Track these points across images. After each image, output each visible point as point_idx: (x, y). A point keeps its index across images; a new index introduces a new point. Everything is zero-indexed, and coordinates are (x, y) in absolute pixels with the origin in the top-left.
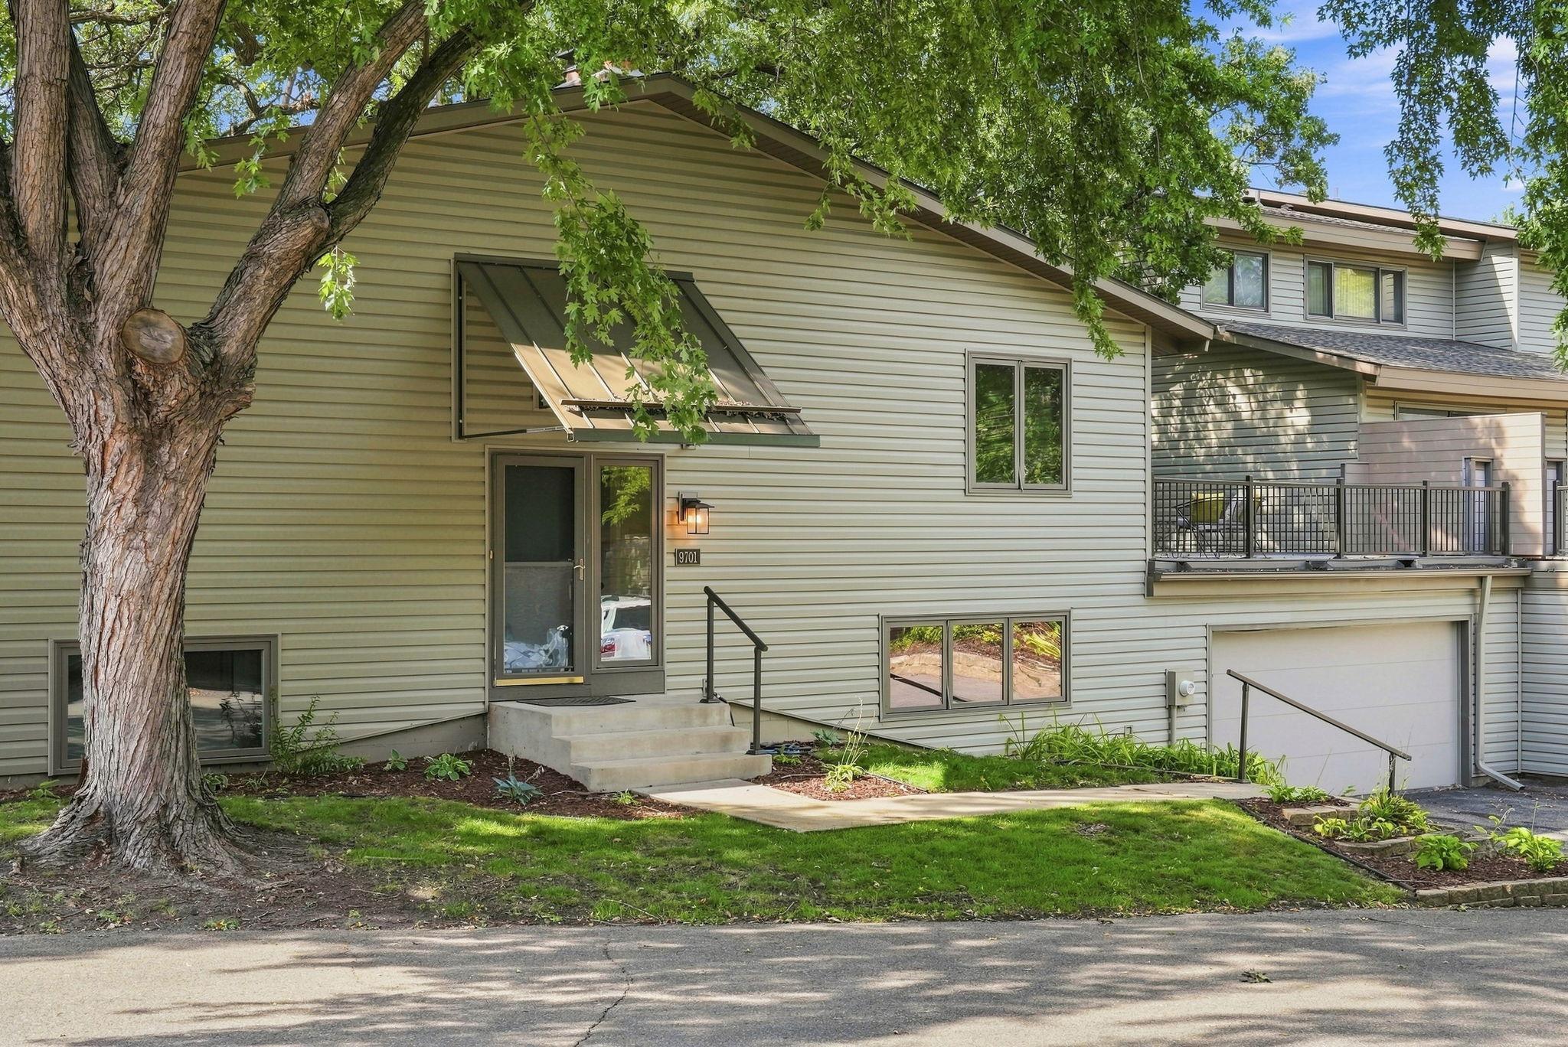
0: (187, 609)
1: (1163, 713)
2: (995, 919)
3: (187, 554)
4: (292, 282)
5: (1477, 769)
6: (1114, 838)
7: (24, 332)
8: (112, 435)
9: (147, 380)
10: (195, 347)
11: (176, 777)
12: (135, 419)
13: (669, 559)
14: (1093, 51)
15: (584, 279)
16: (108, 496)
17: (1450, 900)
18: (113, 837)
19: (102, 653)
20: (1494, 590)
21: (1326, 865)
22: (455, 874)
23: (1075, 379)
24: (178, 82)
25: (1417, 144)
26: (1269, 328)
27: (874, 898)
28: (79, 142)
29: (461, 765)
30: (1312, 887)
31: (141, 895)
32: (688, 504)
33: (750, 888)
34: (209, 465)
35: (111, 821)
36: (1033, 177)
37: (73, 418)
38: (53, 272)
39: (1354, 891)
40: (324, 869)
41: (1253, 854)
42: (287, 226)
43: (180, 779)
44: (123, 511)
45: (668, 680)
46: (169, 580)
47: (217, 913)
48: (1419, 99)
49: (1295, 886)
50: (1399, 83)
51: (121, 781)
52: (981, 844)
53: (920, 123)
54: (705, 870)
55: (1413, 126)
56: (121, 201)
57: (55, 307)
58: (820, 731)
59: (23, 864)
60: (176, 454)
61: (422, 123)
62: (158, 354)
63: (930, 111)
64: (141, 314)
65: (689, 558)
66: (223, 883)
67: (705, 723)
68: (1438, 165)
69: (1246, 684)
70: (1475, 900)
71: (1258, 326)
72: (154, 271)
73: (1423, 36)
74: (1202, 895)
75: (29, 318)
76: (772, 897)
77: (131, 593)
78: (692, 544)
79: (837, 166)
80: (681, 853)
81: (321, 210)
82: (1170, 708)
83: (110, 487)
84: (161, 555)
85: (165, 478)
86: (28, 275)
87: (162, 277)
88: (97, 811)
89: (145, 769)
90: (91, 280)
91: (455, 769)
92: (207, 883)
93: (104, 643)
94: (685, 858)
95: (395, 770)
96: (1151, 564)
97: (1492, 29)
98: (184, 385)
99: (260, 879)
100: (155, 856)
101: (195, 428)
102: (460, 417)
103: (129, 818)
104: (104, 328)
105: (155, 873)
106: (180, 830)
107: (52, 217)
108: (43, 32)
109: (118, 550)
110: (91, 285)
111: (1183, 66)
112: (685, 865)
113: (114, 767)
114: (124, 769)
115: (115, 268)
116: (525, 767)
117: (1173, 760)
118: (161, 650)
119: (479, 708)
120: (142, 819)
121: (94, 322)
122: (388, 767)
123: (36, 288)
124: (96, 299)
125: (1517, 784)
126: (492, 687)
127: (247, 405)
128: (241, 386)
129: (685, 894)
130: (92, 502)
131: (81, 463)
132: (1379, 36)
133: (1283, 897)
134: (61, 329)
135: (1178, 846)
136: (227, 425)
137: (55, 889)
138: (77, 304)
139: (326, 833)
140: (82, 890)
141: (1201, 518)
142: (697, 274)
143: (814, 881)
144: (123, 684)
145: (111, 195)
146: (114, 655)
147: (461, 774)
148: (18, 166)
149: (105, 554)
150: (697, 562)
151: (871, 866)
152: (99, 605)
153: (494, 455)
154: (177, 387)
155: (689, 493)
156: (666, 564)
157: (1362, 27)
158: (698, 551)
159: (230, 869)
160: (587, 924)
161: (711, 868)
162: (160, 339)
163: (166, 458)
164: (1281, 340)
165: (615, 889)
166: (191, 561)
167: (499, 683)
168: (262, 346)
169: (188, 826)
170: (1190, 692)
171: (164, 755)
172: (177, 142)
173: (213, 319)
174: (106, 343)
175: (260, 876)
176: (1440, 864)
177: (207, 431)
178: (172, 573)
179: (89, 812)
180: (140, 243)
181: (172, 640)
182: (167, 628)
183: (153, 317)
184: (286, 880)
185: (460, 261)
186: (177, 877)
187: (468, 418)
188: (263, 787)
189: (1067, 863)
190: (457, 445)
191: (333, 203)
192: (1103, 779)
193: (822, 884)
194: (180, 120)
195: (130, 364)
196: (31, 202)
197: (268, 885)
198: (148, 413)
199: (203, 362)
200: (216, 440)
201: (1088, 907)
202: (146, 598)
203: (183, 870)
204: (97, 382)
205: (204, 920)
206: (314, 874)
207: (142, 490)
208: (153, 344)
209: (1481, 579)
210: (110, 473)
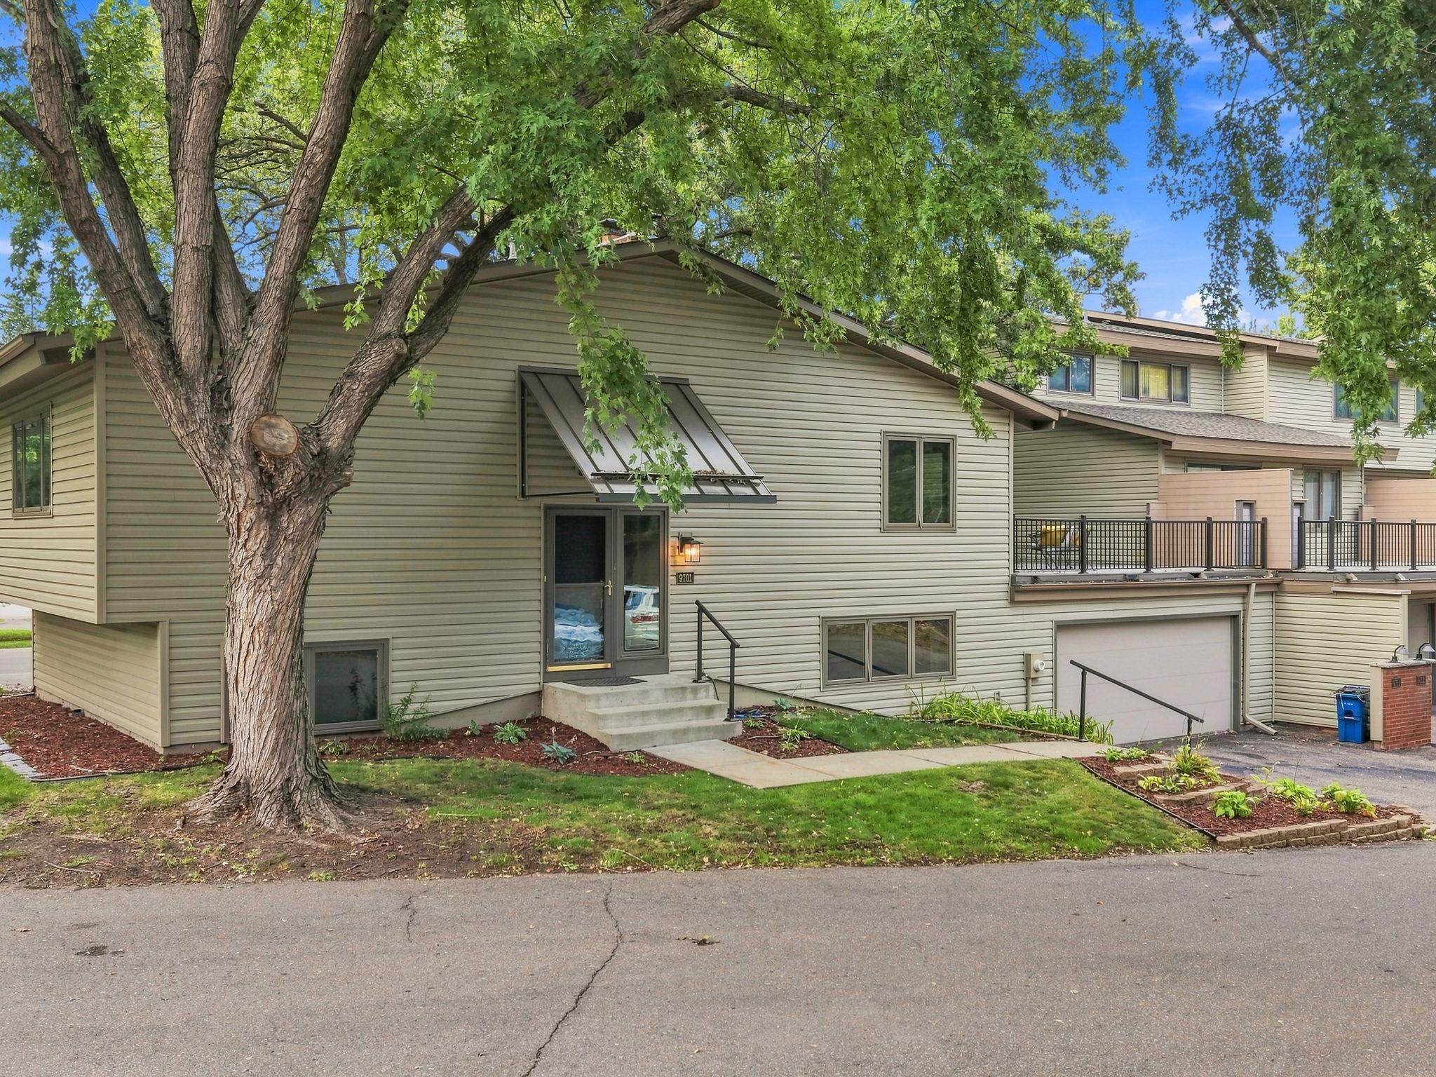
0: (306, 634)
1: (1022, 682)
2: (903, 865)
3: (304, 595)
4: (380, 394)
5: (1245, 720)
6: (991, 793)
7: (180, 432)
8: (244, 508)
9: (270, 467)
10: (306, 442)
11: (297, 757)
12: (262, 496)
13: (672, 579)
14: (977, 217)
15: (598, 392)
16: (243, 553)
17: (1242, 844)
18: (250, 801)
19: (241, 668)
20: (1256, 594)
21: (1148, 815)
22: (503, 827)
23: (959, 449)
24: (292, 247)
25: (1222, 286)
26: (1094, 406)
27: (812, 846)
28: (221, 292)
29: (521, 732)
30: (1140, 836)
31: (266, 848)
32: (685, 541)
33: (720, 837)
34: (319, 528)
35: (248, 791)
36: (932, 309)
37: (217, 494)
38: (200, 387)
39: (1171, 838)
40: (405, 826)
41: (1094, 807)
42: (375, 352)
43: (300, 759)
44: (253, 564)
45: (671, 664)
46: (290, 613)
47: (320, 865)
48: (1224, 252)
49: (1128, 835)
50: (1209, 239)
51: (256, 761)
52: (893, 799)
53: (846, 274)
54: (689, 821)
55: (1220, 272)
56: (250, 335)
57: (201, 414)
58: (778, 699)
59: (184, 822)
60: (293, 521)
61: (482, 274)
62: (277, 448)
63: (854, 264)
64: (265, 418)
65: (686, 578)
66: (328, 839)
67: (695, 698)
68: (1238, 302)
69: (1085, 670)
70: (1260, 843)
71: (1087, 406)
72: (276, 386)
73: (1225, 206)
74: (1057, 844)
75: (182, 421)
76: (736, 845)
77: (261, 624)
78: (689, 569)
79: (789, 303)
80: (671, 806)
81: (402, 341)
82: (1027, 680)
83: (245, 545)
84: (283, 596)
85: (285, 539)
86: (182, 390)
87: (281, 394)
88: (239, 783)
89: (273, 751)
90: (229, 392)
91: (516, 735)
92: (316, 840)
93: (242, 660)
94: (675, 811)
95: (472, 735)
96: (1013, 578)
97: (1276, 201)
98: (298, 471)
99: (355, 834)
100: (280, 818)
101: (306, 502)
102: (523, 482)
103: (261, 788)
104: (237, 430)
105: (278, 831)
106: (299, 797)
107: (199, 346)
108: (194, 212)
109: (251, 593)
110: (228, 398)
111: (1042, 228)
112: (674, 817)
113: (250, 751)
114: (257, 754)
115: (246, 384)
116: (566, 732)
117: (1031, 721)
118: (284, 665)
119: (536, 687)
120: (270, 790)
121: (231, 425)
122: (468, 732)
123: (188, 400)
124: (232, 408)
125: (1271, 730)
126: (546, 672)
127: (347, 485)
128: (342, 471)
129: (672, 843)
130: (232, 557)
131: (225, 529)
132: (1193, 206)
133: (1118, 844)
134: (206, 430)
135: (1039, 801)
136: (333, 499)
137: (204, 843)
138: (218, 411)
139: (411, 793)
140: (223, 846)
141: (1048, 543)
142: (692, 380)
143: (768, 830)
144: (256, 690)
145: (244, 329)
146: (249, 669)
147: (520, 739)
148: (175, 309)
149: (241, 596)
150: (692, 582)
151: (811, 818)
152: (238, 632)
153: (548, 508)
154: (292, 473)
155: (686, 532)
156: (670, 583)
157: (1180, 198)
158: (692, 573)
159: (335, 827)
160: (597, 872)
161: (693, 820)
162: (280, 437)
163: (286, 525)
164: (1103, 416)
165: (620, 839)
166: (307, 599)
167: (550, 669)
168: (358, 442)
169: (305, 795)
170: (1041, 668)
171: (287, 742)
172: (292, 292)
173: (320, 422)
174: (239, 439)
175: (357, 832)
176: (1232, 814)
177: (316, 505)
178: (292, 608)
179: (232, 783)
180: (265, 364)
181: (293, 657)
182: (289, 649)
183: (273, 421)
184: (377, 836)
185: (522, 372)
186: (295, 834)
187: (528, 482)
188: (373, 751)
189: (956, 815)
190: (520, 502)
191: (411, 334)
192: (981, 739)
193: (774, 833)
194: (294, 273)
195: (257, 455)
196: (184, 336)
197: (361, 840)
198: (271, 491)
199: (312, 454)
200: (324, 510)
201: (972, 854)
202: (272, 629)
203: (300, 828)
204: (233, 469)
205: (309, 872)
206: (397, 830)
207: (268, 548)
208: (274, 440)
209: (1248, 586)
210: (244, 536)
